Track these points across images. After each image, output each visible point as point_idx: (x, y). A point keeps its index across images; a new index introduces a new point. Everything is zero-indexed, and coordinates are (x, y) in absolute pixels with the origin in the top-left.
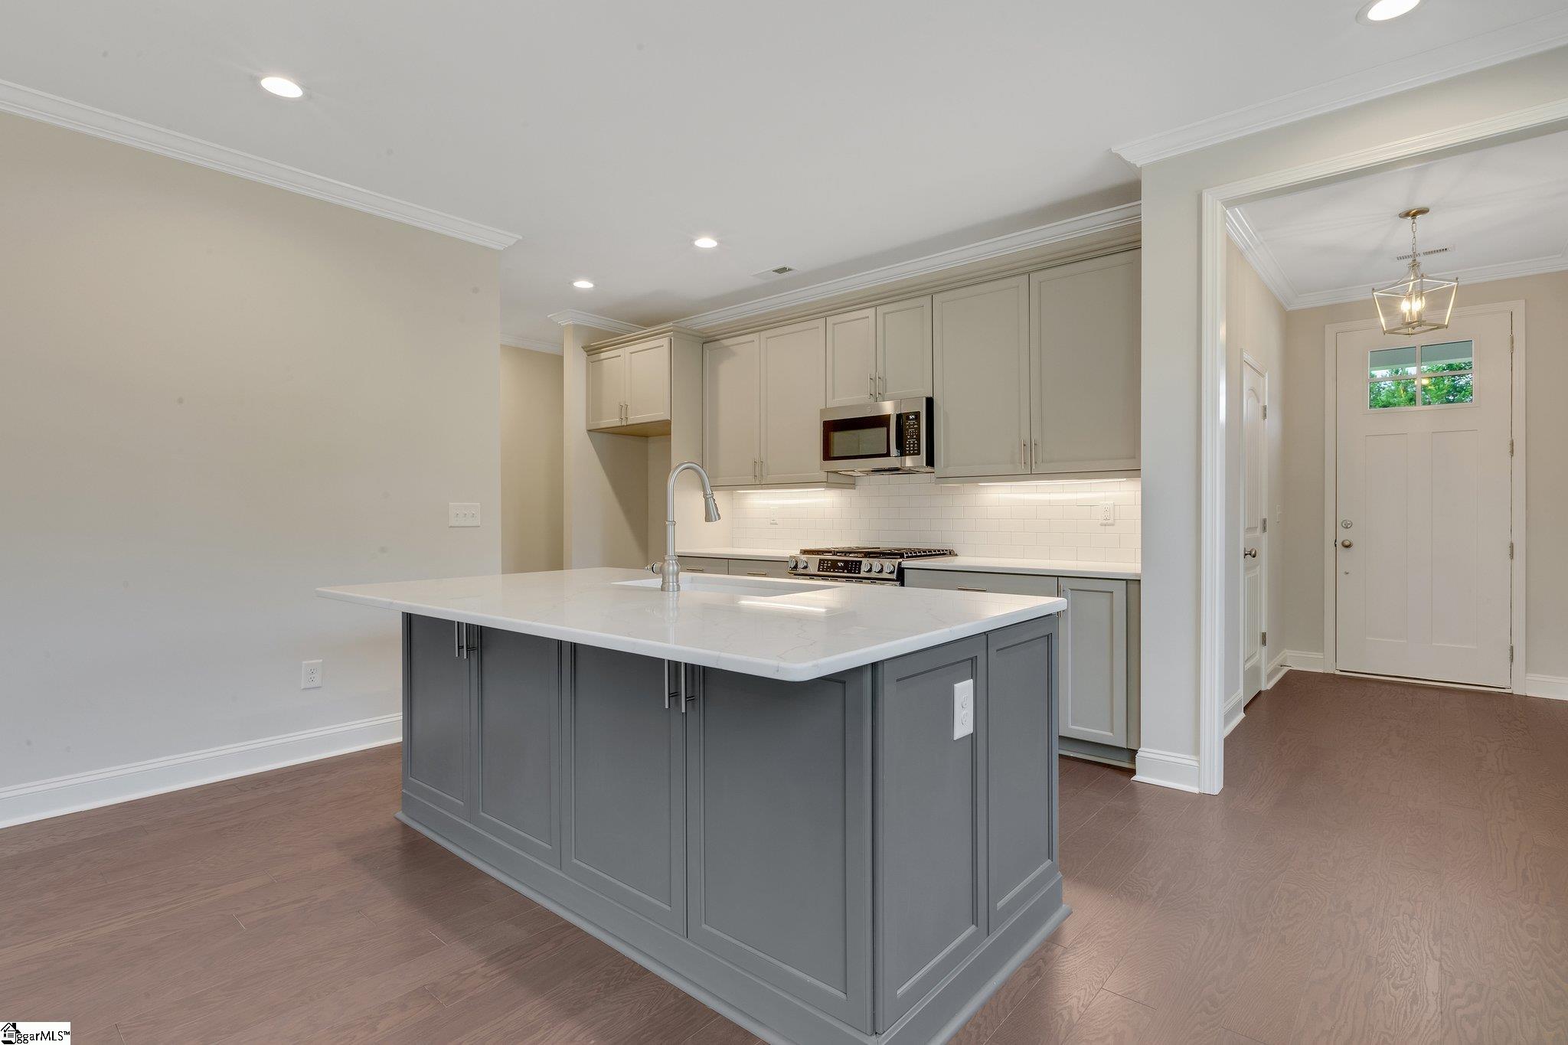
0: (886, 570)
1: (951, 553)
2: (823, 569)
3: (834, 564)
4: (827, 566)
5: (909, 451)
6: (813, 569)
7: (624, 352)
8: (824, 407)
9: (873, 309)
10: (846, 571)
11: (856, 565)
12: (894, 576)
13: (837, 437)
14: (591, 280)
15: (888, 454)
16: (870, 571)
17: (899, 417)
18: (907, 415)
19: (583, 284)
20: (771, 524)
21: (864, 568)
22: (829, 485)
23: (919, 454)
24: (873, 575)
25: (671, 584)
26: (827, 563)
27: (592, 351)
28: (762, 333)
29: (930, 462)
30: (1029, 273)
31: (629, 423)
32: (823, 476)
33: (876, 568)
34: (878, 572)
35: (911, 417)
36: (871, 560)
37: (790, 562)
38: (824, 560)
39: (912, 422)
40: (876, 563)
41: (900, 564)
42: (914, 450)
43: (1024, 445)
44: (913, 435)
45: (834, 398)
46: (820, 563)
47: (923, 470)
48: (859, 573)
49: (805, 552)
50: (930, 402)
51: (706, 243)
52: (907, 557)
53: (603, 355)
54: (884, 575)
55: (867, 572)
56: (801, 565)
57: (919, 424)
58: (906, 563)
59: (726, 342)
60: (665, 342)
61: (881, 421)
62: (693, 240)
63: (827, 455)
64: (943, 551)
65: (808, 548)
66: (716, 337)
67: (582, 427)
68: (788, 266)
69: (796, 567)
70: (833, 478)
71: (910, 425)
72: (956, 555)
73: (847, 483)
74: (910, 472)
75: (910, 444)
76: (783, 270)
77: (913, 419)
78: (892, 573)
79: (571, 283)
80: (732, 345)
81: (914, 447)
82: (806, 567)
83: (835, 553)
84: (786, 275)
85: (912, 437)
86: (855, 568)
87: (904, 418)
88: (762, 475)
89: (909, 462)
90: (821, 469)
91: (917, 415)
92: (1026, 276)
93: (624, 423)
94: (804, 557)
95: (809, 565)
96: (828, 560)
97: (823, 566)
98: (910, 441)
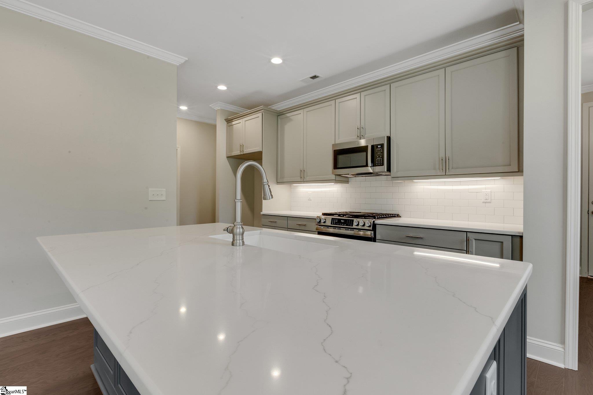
0: (367, 225)
1: (398, 216)
2: (334, 223)
3: (339, 220)
4: (336, 222)
5: (378, 164)
6: (329, 223)
7: (242, 121)
8: (334, 143)
9: (359, 93)
10: (345, 225)
11: (350, 221)
12: (371, 228)
13: (340, 157)
14: (226, 85)
15: (367, 166)
16: (358, 225)
17: (373, 147)
18: (377, 145)
19: (222, 87)
20: (309, 200)
21: (355, 223)
22: (336, 181)
23: (383, 165)
24: (360, 227)
25: (238, 241)
26: (336, 220)
27: (229, 121)
28: (305, 109)
29: (389, 170)
30: (445, 68)
31: (244, 153)
32: (333, 177)
33: (361, 224)
34: (362, 226)
35: (379, 146)
36: (358, 219)
37: (317, 219)
38: (334, 219)
39: (379, 149)
40: (361, 221)
41: (374, 221)
42: (380, 163)
43: (442, 160)
44: (380, 156)
45: (339, 138)
46: (332, 220)
47: (384, 174)
48: (352, 226)
49: (324, 214)
50: (389, 139)
51: (277, 61)
52: (378, 218)
53: (234, 123)
54: (365, 228)
55: (356, 226)
56: (322, 221)
57: (383, 150)
58: (378, 222)
59: (288, 115)
60: (260, 115)
61: (364, 149)
62: (270, 59)
63: (336, 167)
64: (394, 215)
65: (326, 212)
66: (284, 113)
67: (225, 156)
68: (317, 75)
69: (320, 222)
70: (338, 178)
71: (378, 151)
72: (400, 217)
73: (345, 180)
74: (377, 174)
75: (378, 160)
76: (314, 77)
77: (380, 148)
78: (370, 226)
79: (217, 87)
80: (291, 116)
81: (380, 162)
82: (325, 222)
83: (339, 215)
84: (316, 80)
85: (379, 157)
86: (350, 223)
87: (375, 147)
88: (304, 177)
89: (378, 169)
90: (333, 173)
91: (382, 145)
92: (444, 69)
93: (242, 153)
94: (323, 217)
95: (327, 221)
96: (336, 219)
97: (334, 222)
98: (378, 159)
